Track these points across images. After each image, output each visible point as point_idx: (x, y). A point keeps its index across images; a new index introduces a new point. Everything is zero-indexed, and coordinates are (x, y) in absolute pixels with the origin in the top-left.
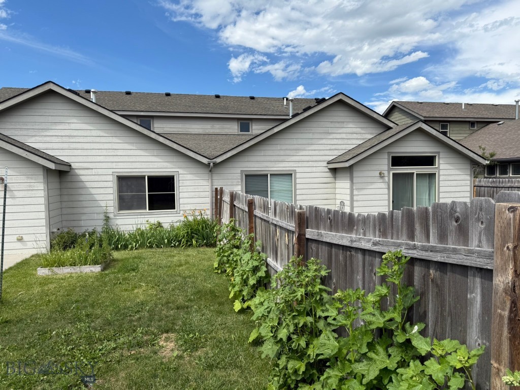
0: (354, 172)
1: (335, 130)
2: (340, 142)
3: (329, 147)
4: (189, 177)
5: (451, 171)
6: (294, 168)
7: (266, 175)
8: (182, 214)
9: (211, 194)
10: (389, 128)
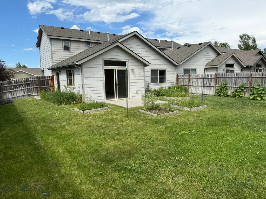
4: (170, 70)
5: (237, 69)
6: (197, 68)
7: (189, 70)
8: (168, 84)
9: (176, 77)
10: (219, 54)
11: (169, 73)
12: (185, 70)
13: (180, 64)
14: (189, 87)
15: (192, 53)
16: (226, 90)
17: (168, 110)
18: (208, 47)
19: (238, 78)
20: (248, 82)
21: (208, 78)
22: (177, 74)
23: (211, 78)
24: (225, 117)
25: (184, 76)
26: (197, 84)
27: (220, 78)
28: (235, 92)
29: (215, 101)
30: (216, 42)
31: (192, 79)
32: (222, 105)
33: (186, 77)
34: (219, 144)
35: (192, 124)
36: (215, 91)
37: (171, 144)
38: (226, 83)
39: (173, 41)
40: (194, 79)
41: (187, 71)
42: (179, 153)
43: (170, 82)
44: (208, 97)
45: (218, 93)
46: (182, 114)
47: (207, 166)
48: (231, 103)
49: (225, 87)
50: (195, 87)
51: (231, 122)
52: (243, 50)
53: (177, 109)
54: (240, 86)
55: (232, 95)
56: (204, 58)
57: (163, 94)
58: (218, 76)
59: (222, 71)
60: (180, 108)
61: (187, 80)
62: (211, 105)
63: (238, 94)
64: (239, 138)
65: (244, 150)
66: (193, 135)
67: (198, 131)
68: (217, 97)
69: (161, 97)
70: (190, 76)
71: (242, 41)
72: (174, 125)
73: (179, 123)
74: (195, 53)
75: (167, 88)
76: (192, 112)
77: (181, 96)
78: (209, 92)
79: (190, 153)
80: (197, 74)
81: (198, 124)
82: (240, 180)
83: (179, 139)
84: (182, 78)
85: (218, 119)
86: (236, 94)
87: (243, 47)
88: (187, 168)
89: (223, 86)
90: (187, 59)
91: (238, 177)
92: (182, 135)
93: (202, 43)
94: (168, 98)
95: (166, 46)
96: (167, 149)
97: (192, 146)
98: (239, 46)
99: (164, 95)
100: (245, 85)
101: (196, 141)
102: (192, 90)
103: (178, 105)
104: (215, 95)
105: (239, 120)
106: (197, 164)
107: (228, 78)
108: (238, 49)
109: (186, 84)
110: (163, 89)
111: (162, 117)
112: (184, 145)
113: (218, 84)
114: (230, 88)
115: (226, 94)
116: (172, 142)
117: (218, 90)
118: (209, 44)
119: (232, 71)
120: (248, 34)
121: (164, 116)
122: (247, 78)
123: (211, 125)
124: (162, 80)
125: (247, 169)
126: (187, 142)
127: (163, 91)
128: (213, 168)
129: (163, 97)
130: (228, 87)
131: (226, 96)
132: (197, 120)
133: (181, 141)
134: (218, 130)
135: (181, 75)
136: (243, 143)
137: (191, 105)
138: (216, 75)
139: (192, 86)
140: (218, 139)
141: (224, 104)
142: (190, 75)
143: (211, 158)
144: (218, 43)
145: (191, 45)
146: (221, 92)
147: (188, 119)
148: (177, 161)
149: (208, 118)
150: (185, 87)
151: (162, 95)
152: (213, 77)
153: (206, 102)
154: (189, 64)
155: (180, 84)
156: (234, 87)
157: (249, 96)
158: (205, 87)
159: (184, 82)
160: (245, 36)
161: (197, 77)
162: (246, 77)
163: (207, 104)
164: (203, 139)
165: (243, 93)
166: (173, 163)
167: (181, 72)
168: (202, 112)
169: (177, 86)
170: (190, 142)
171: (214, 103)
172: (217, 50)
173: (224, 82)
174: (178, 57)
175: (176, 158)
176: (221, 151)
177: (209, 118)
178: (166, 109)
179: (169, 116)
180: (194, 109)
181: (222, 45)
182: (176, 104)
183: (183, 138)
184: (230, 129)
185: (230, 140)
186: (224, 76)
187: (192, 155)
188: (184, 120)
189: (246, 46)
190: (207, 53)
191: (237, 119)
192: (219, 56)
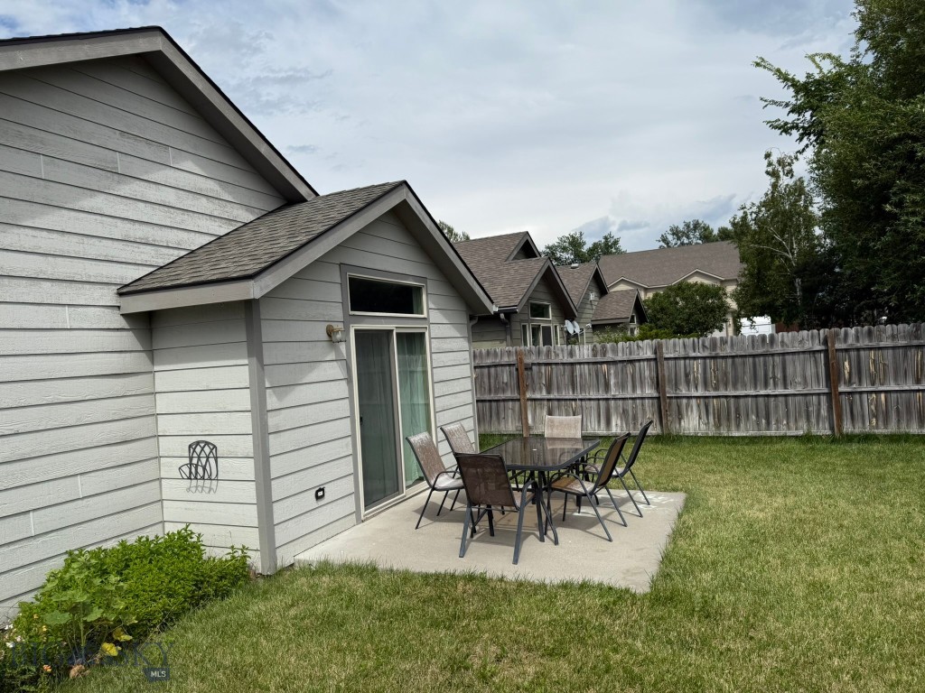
0: (263, 324)
1: (136, 168)
2: (158, 216)
3: (120, 230)
192: (291, 212)
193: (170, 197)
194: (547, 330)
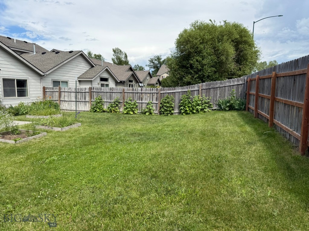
0: (92, 82)
4: (33, 81)
5: (111, 84)
6: (68, 80)
7: (59, 82)
8: (31, 99)
9: (42, 89)
10: (92, 66)
11: (32, 84)
12: (54, 82)
13: (47, 73)
14: (60, 102)
15: (61, 61)
16: (102, 105)
17: (32, 133)
18: (80, 57)
19: (113, 92)
20: (121, 96)
21: (82, 92)
22: (43, 86)
23: (86, 92)
24: (100, 134)
25: (53, 88)
26: (70, 98)
27: (95, 93)
28: (111, 107)
29: (90, 118)
30: (90, 52)
31: (63, 93)
32: (97, 121)
33: (55, 91)
34: (93, 164)
35: (63, 147)
36: (91, 107)
37: (34, 177)
38: (101, 97)
39: (35, 44)
40: (65, 93)
41: (56, 83)
42: (44, 186)
43: (33, 95)
44: (84, 113)
45: (93, 109)
46: (51, 136)
47: (79, 192)
48: (107, 119)
49: (100, 102)
50: (68, 102)
51: (106, 138)
52: (117, 64)
53: (44, 131)
54: (115, 101)
55: (108, 110)
56: (76, 69)
57: (24, 112)
58: (92, 91)
59: (97, 84)
60: (49, 129)
61: (57, 94)
62: (86, 122)
63: (113, 109)
64: (113, 154)
65: (116, 166)
66: (64, 160)
67: (70, 154)
68: (93, 113)
69: (21, 116)
70: (60, 89)
71: (116, 55)
72: (40, 151)
73: (47, 147)
74: (65, 62)
75: (30, 104)
76: (63, 132)
77: (50, 114)
78: (84, 108)
79: (58, 183)
80: (70, 87)
81: (71, 145)
82: (111, 198)
83: (45, 168)
84: (51, 92)
85: (94, 137)
86: (112, 109)
87: (116, 61)
88: (54, 201)
89: (98, 101)
90: (56, 68)
91: (110, 195)
92: (50, 162)
93: (72, 51)
94: (32, 117)
95: (26, 48)
96: (28, 184)
97: (62, 173)
98: (113, 60)
99: (27, 113)
100: (119, 100)
101: (67, 166)
102: (64, 106)
103: (46, 126)
104: (91, 111)
105: (114, 136)
106: (66, 194)
107: (103, 92)
108: (112, 62)
109: (56, 99)
110: (25, 105)
111: (23, 144)
112: (52, 174)
113: (93, 99)
114: (106, 103)
115: (102, 109)
116: (36, 174)
117: (94, 105)
118: (80, 53)
119: (107, 85)
120: (120, 49)
121: (24, 142)
122: (121, 93)
123: (85, 145)
124: (22, 93)
125: (118, 183)
126: (55, 169)
127: (24, 108)
128: (85, 192)
129: (25, 116)
130: (103, 102)
131: (102, 112)
132: (69, 141)
133: (48, 170)
134: (93, 149)
135: (49, 87)
136: (116, 158)
137: (62, 124)
138: (90, 89)
139: (64, 101)
140: (92, 158)
141: (100, 120)
142: (60, 87)
143: (84, 181)
144: (92, 54)
145: (59, 52)
146: (97, 107)
147: (58, 142)
148: (42, 196)
149: (82, 137)
150: (55, 102)
151: (23, 114)
152: (87, 91)
153: (81, 119)
154: (58, 74)
155: (49, 99)
156: (109, 102)
157: (123, 111)
158: (80, 102)
159: (53, 96)
160: (118, 50)
161: (69, 91)
162: (119, 91)
163: (81, 122)
164: (76, 163)
165: (118, 108)
166: (36, 201)
167: (49, 84)
168: (76, 131)
169: (44, 101)
170: (59, 169)
171: (90, 120)
172: (90, 61)
173: (99, 97)
174: (44, 65)
175: (40, 192)
176: (95, 171)
177: (84, 137)
178: (28, 132)
179: (33, 141)
180: (66, 128)
181: (97, 56)
182: (43, 125)
183: (51, 166)
184: (105, 146)
185: (104, 157)
186: (99, 90)
187: (62, 184)
188: (53, 143)
189: (120, 60)
190: (79, 63)
191: (112, 135)
192: (92, 68)
193: (81, 68)
194: (132, 85)
